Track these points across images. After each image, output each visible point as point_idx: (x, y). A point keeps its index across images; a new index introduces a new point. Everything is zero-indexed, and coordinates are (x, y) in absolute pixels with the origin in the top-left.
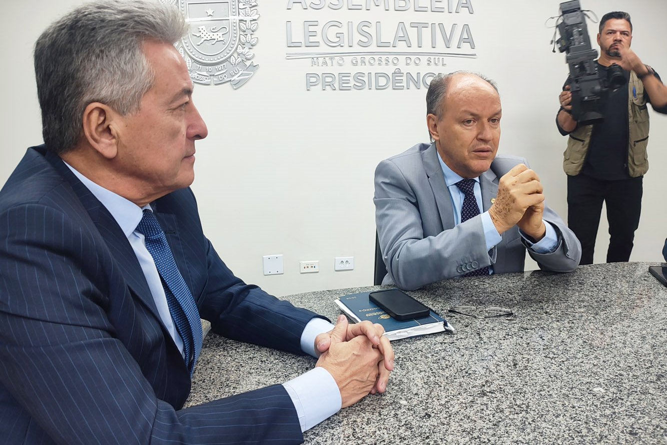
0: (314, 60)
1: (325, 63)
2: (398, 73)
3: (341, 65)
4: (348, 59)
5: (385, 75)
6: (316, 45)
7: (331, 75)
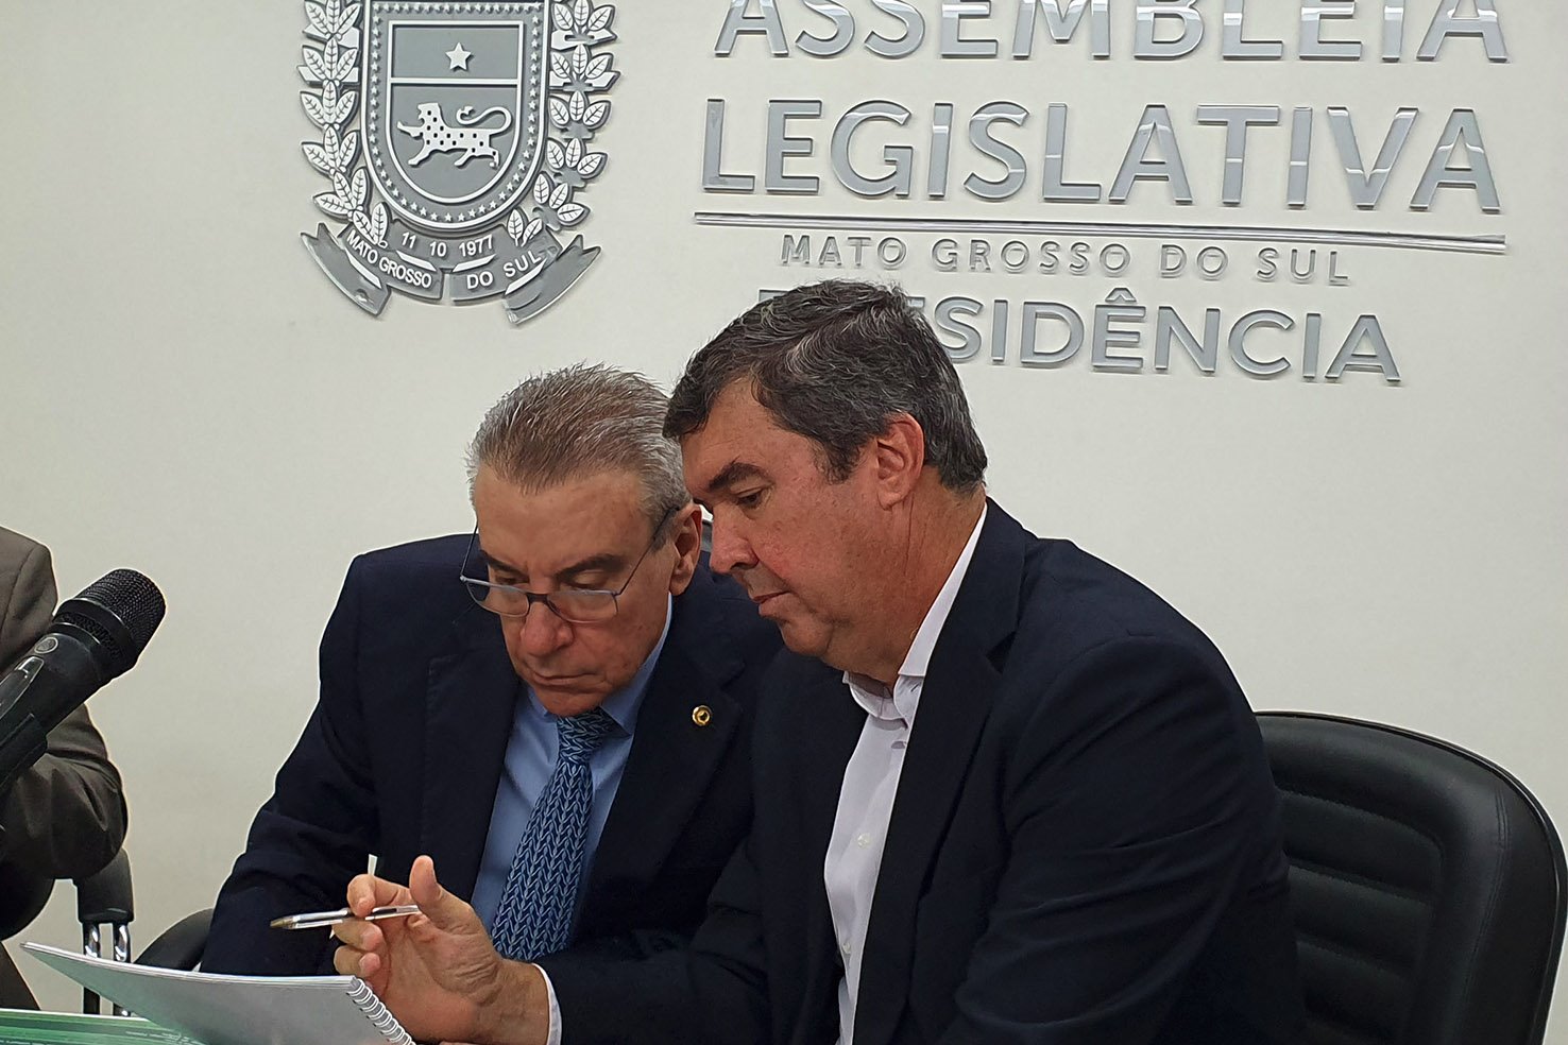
0: (793, 245)
1: (833, 256)
2: (1120, 305)
3: (891, 266)
5: (1064, 313)
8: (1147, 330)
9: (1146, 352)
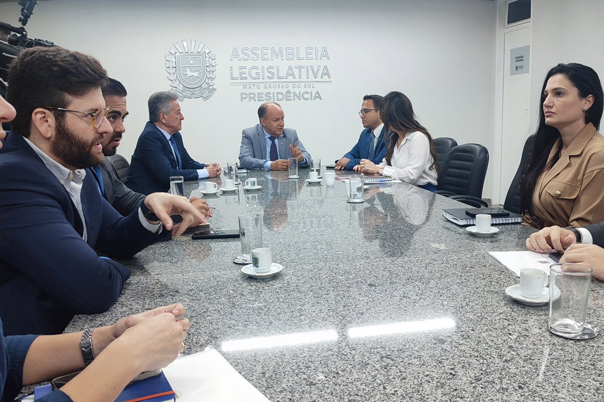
0: (245, 87)
1: (250, 88)
2: (288, 92)
3: (258, 88)
4: (262, 86)
5: (281, 93)
6: (246, 78)
7: (254, 94)
8: (292, 95)
9: (292, 98)
